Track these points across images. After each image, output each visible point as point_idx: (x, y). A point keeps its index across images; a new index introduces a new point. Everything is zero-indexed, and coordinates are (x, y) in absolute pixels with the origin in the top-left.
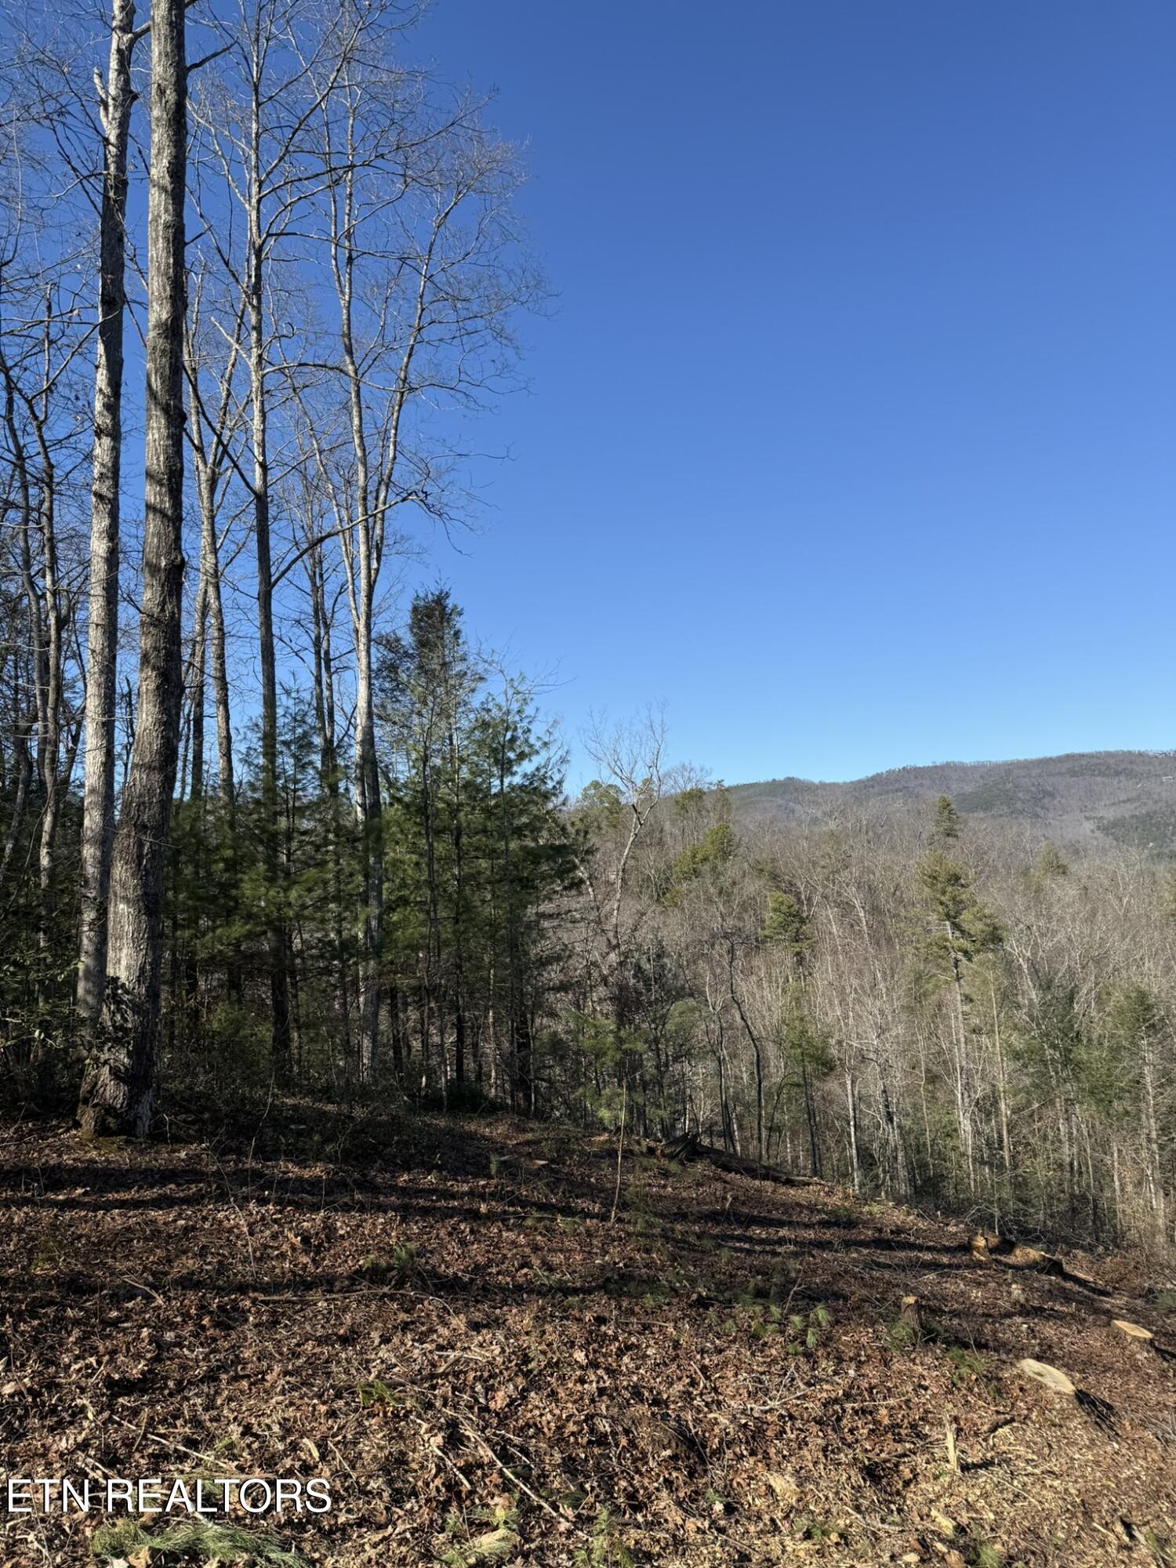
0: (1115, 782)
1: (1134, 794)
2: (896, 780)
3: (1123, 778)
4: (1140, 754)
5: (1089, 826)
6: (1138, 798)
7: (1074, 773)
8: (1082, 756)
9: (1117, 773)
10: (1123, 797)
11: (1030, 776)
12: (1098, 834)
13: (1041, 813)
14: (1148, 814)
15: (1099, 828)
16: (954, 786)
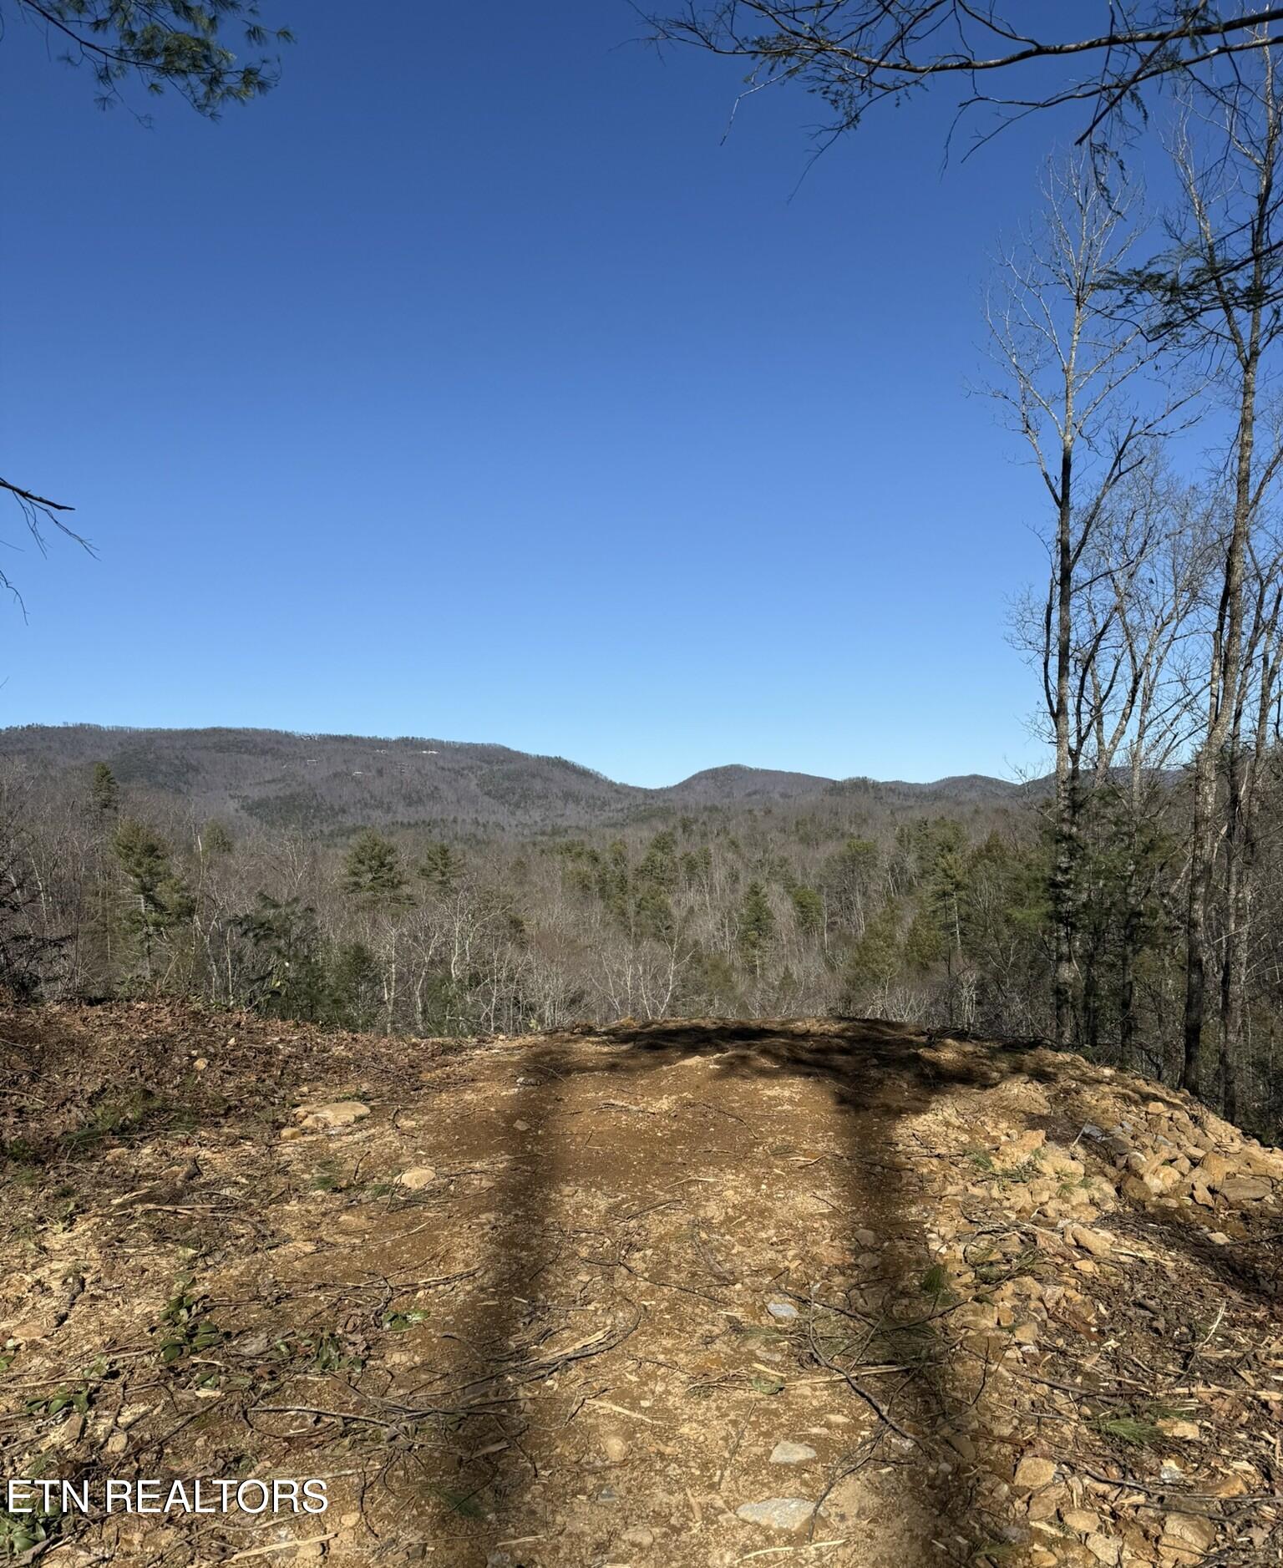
0: (261, 761)
1: (279, 775)
2: (19, 740)
3: (269, 757)
4: (287, 735)
5: (233, 805)
6: (283, 779)
7: (221, 749)
8: (229, 731)
9: (264, 752)
10: (268, 777)
11: (174, 748)
12: (243, 813)
13: (185, 788)
14: (292, 796)
15: (243, 807)
16: (89, 752)
